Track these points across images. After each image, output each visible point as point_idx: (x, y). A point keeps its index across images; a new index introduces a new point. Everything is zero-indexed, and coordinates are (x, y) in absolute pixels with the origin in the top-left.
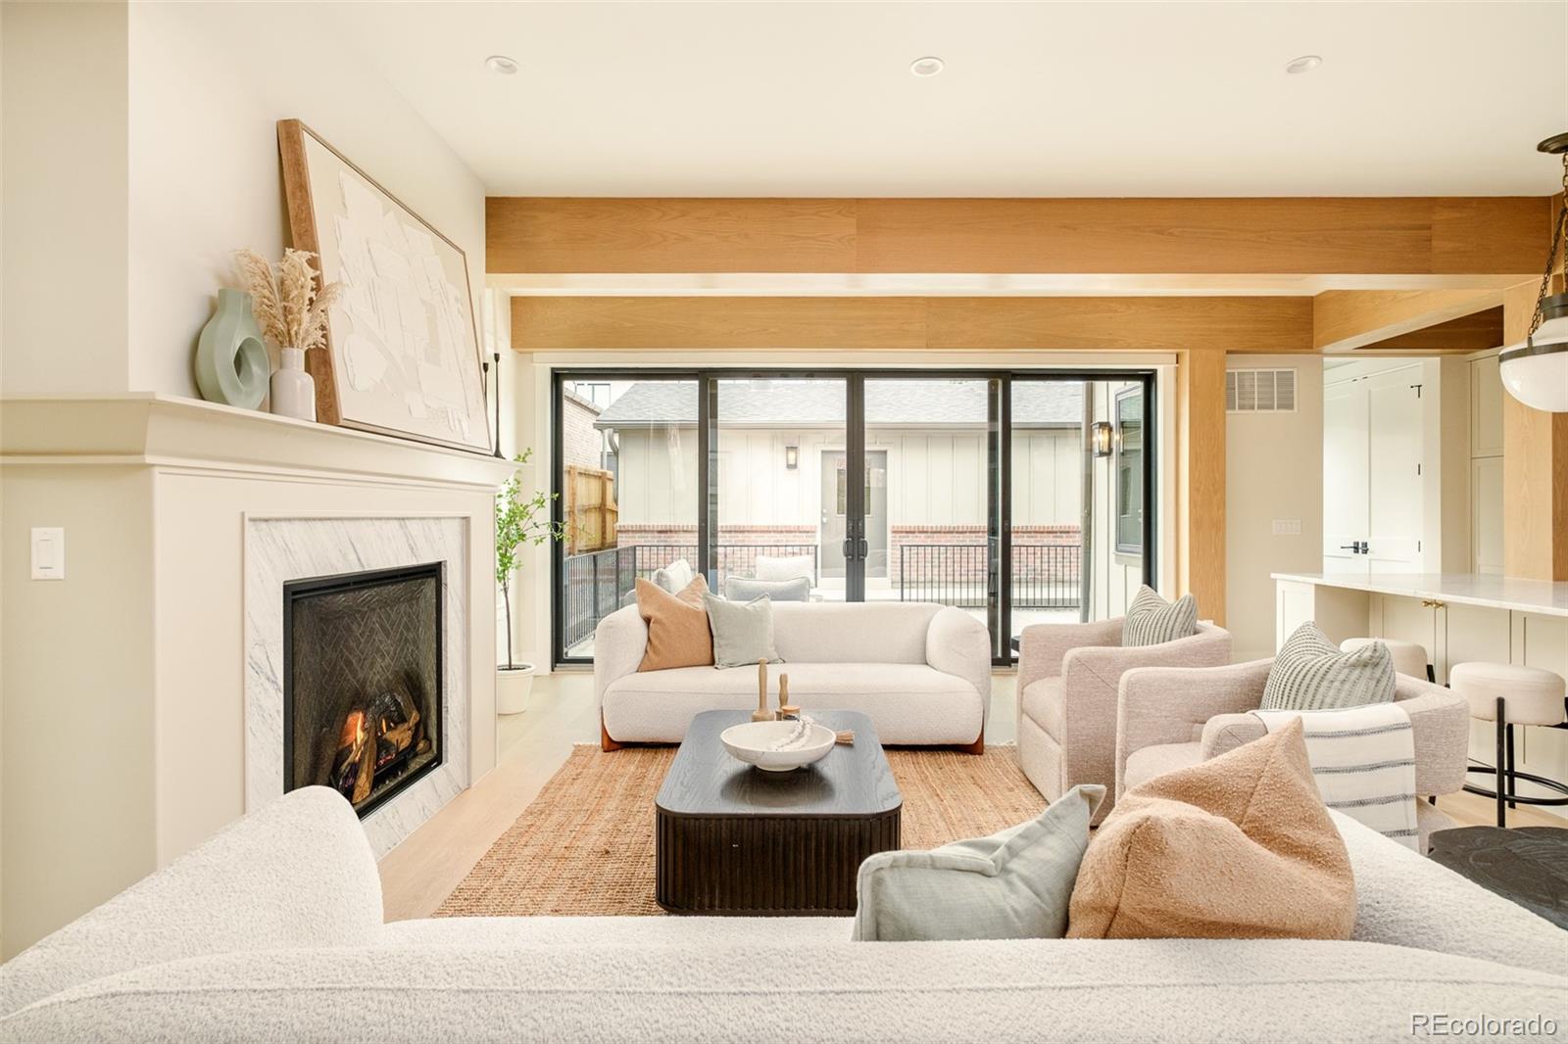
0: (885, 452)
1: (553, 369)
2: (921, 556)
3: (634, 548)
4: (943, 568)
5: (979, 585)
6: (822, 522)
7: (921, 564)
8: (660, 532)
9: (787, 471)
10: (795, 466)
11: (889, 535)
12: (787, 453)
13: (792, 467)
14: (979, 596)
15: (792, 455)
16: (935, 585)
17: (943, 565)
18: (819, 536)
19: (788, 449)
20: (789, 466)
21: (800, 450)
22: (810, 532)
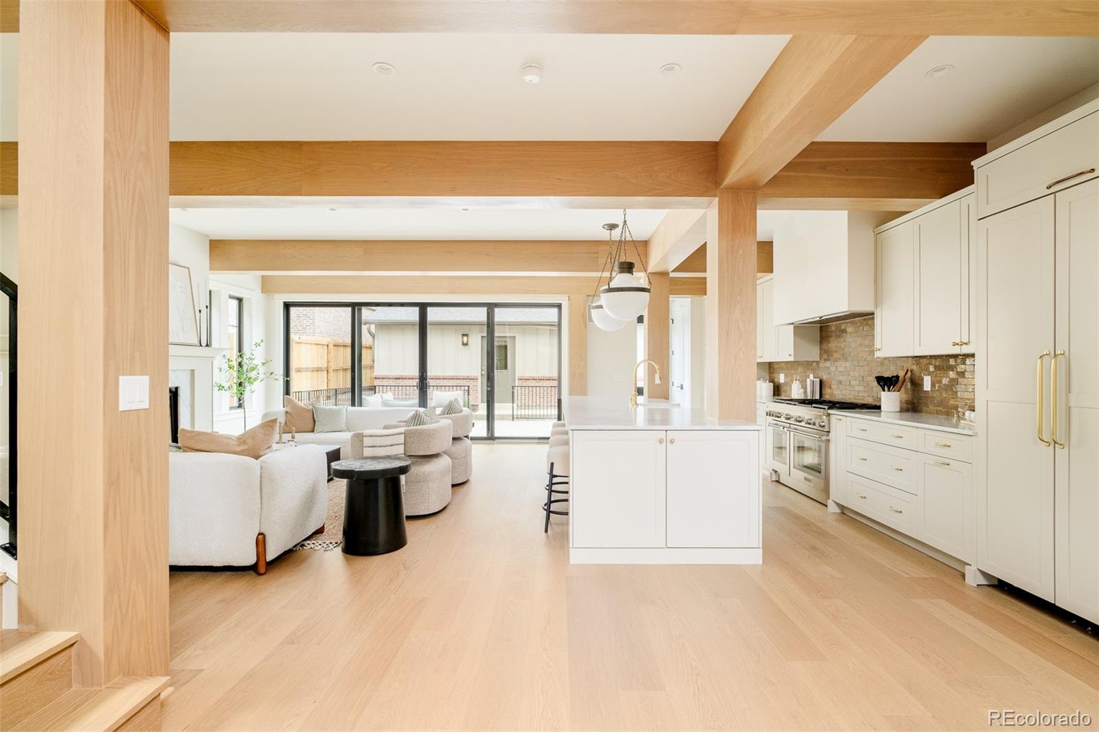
0: (515, 337)
1: (284, 303)
2: (534, 392)
3: (375, 387)
4: (545, 399)
5: (553, 408)
6: (482, 375)
7: (534, 396)
8: (396, 379)
9: (462, 346)
10: (467, 344)
11: (517, 380)
12: (463, 338)
13: (465, 344)
14: (553, 413)
15: (465, 338)
16: (542, 407)
17: (545, 397)
18: (479, 381)
19: (463, 335)
20: (463, 344)
21: (470, 336)
22: (475, 379)
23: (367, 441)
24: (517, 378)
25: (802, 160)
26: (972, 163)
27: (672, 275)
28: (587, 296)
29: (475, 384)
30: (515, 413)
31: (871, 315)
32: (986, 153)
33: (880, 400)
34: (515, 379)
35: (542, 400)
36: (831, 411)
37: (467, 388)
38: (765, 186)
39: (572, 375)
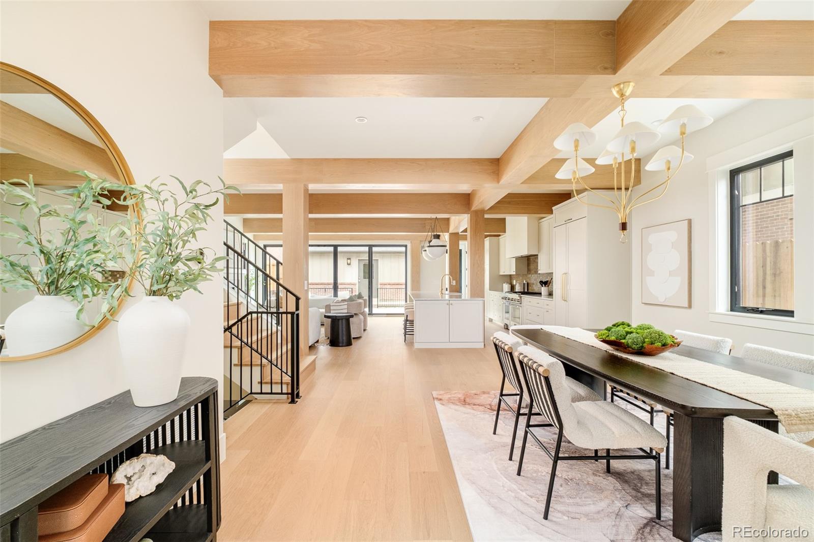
0: (378, 260)
4: (396, 295)
7: (390, 294)
10: (350, 264)
12: (347, 261)
15: (349, 261)
16: (394, 300)
18: (357, 285)
19: (348, 259)
20: (348, 264)
21: (352, 259)
22: (354, 284)
23: (332, 308)
24: (379, 283)
25: (504, 200)
26: (553, 208)
27: (460, 234)
28: (421, 241)
29: (355, 287)
30: (379, 304)
31: (537, 255)
32: (570, 198)
33: (541, 290)
34: (378, 284)
35: (394, 296)
36: (522, 295)
37: (351, 290)
38: (487, 210)
39: (413, 281)
